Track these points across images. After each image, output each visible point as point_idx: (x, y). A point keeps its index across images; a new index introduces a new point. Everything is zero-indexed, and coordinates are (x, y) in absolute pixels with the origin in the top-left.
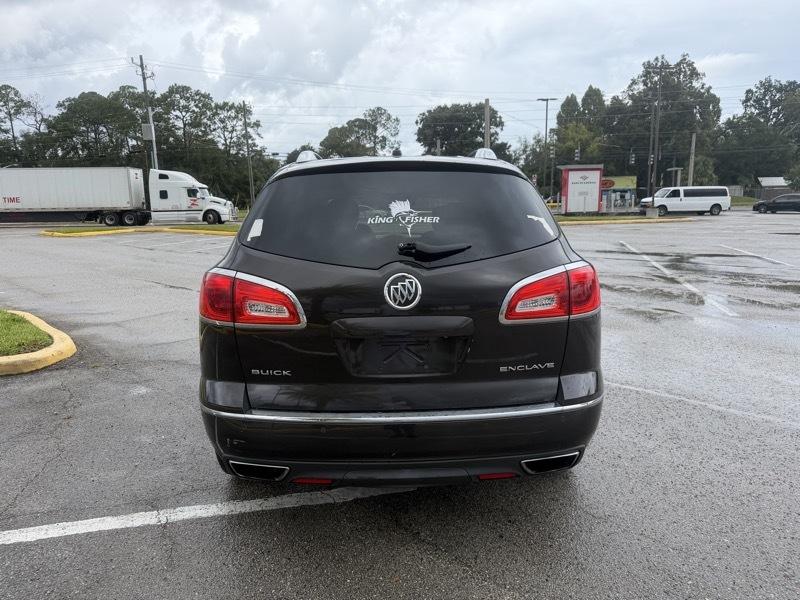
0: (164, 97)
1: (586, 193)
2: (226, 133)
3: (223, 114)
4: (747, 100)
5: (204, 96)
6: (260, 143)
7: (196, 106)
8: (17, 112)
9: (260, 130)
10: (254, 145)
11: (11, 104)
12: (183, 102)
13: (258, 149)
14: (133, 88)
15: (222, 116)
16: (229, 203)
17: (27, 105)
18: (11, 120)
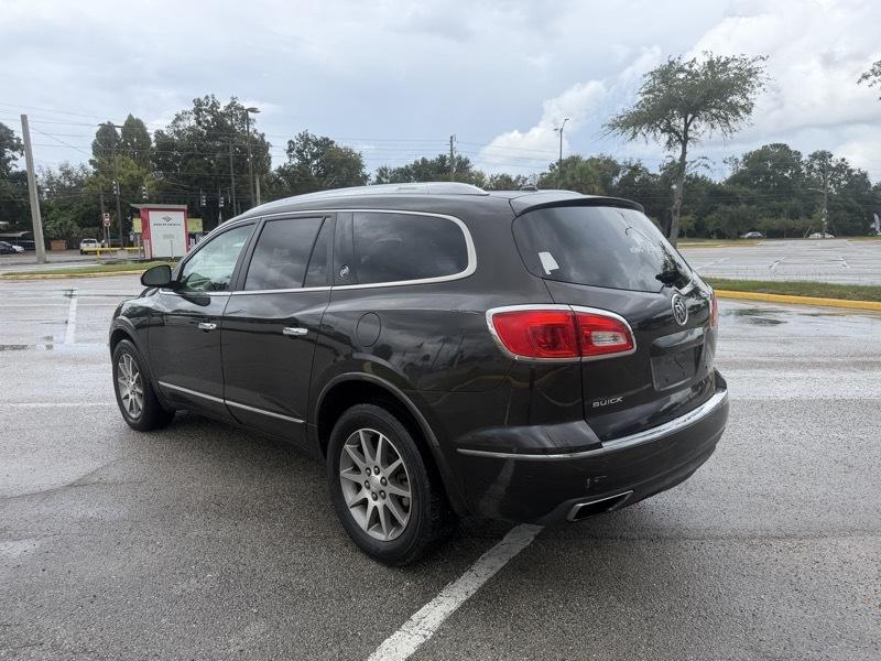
1: (171, 236)
4: (290, 150)
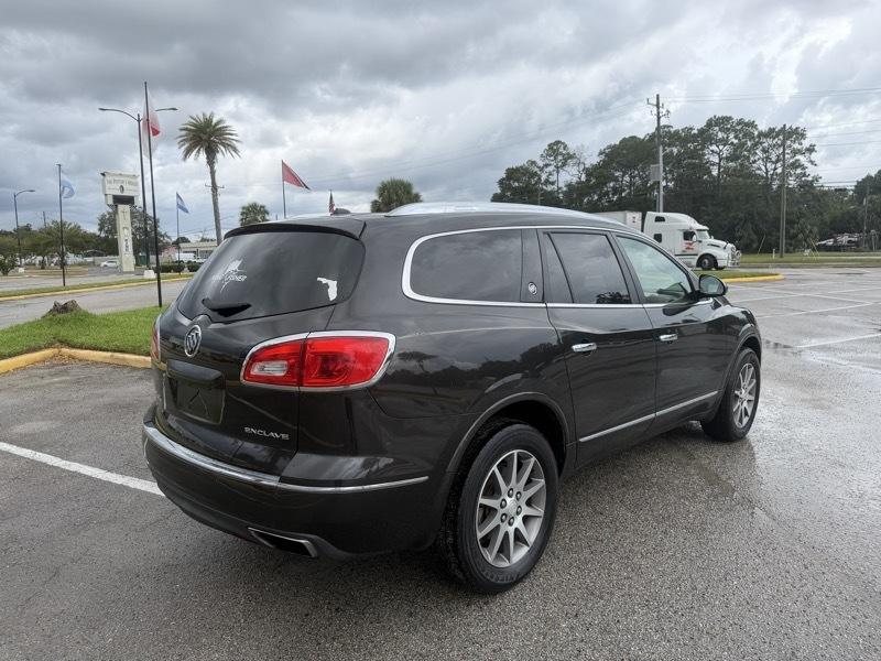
0: (702, 132)
2: (768, 165)
3: (767, 143)
5: (747, 124)
6: (811, 171)
7: (736, 137)
8: (564, 165)
9: (814, 156)
10: (804, 175)
11: (560, 158)
12: (720, 135)
13: (810, 179)
14: (668, 127)
15: (766, 145)
16: (730, 245)
17: (571, 157)
18: (558, 172)
